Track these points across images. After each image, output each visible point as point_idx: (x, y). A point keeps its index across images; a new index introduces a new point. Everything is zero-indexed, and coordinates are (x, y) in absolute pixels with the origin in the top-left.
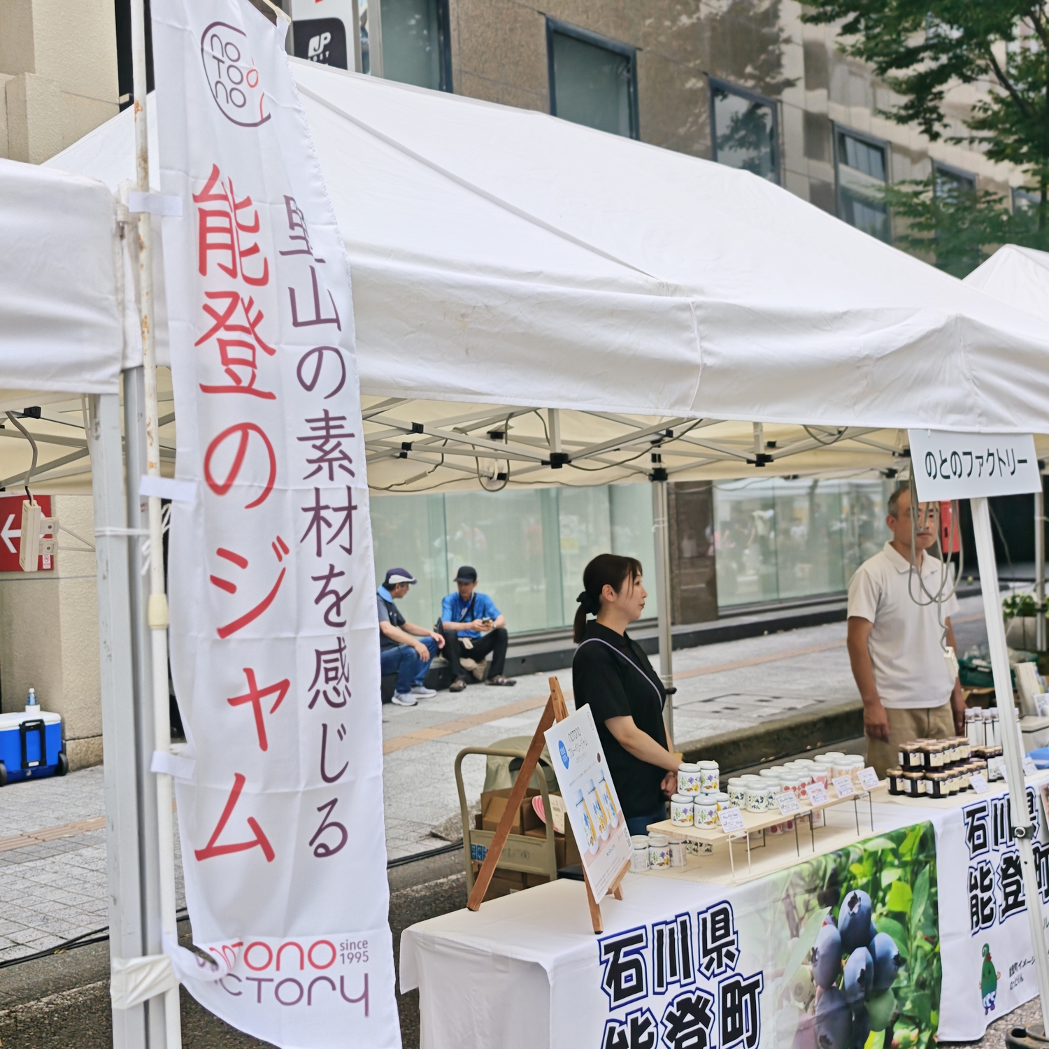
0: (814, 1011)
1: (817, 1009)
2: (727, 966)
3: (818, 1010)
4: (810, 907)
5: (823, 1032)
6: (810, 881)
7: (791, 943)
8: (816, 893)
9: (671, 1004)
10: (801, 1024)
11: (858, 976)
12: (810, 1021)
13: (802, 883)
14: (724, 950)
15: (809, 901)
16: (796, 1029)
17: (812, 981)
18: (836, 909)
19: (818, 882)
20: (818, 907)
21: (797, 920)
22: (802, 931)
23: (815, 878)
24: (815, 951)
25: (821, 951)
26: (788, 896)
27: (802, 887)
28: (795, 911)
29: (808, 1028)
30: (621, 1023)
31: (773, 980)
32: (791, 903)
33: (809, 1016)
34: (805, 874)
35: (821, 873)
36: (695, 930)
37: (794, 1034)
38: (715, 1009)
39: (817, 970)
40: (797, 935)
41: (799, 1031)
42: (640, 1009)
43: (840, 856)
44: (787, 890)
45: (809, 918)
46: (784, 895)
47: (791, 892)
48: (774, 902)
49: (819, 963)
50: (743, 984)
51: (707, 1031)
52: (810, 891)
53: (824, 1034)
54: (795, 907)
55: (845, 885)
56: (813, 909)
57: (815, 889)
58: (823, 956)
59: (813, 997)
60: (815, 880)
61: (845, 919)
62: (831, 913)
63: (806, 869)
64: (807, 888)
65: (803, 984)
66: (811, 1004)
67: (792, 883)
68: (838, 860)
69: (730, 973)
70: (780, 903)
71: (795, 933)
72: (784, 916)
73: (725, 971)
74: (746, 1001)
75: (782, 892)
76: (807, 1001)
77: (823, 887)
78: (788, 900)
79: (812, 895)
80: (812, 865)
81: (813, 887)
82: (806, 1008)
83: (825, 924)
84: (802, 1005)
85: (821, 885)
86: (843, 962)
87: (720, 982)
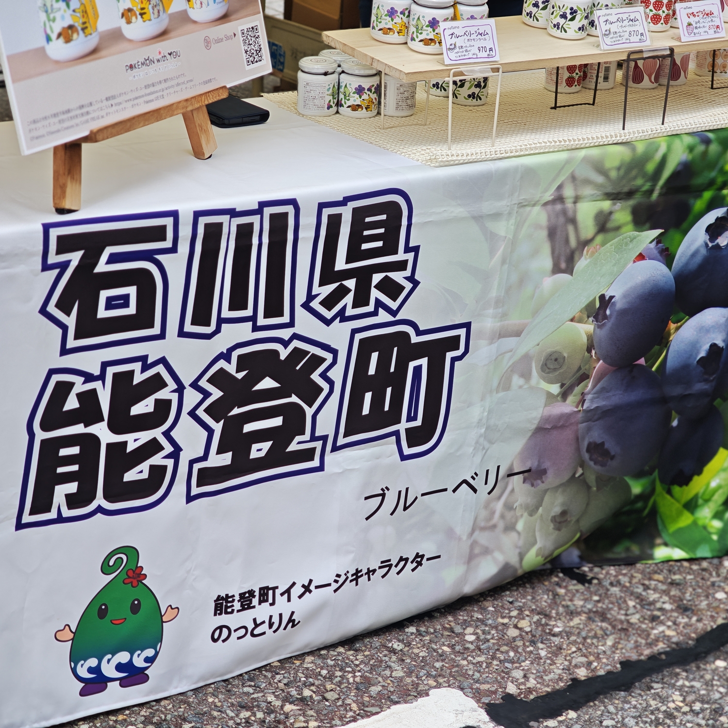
0: (583, 401)
1: (588, 397)
2: (379, 304)
3: (592, 400)
4: (610, 225)
5: (596, 435)
6: (621, 179)
7: (550, 282)
8: (632, 202)
9: (226, 356)
10: (546, 419)
11: (703, 354)
12: (569, 416)
13: (600, 179)
14: (377, 278)
15: (611, 213)
16: (534, 427)
17: (589, 350)
18: (674, 234)
19: (639, 182)
20: (630, 227)
21: (573, 243)
22: (581, 264)
23: (634, 173)
24: (605, 302)
25: (620, 303)
26: (559, 199)
27: (598, 186)
28: (571, 229)
29: (563, 427)
30: (88, 377)
31: (492, 341)
32: (564, 212)
33: (568, 406)
34: (612, 163)
35: (651, 167)
36: (307, 234)
37: (530, 434)
38: (336, 374)
39: (603, 333)
40: (569, 270)
41: (540, 430)
42: (143, 359)
43: (707, 142)
44: (560, 187)
45: (603, 244)
46: (548, 196)
47: (569, 192)
48: (521, 205)
49: (609, 324)
50: (415, 339)
51: (309, 412)
52: (614, 196)
53: (599, 441)
54: (573, 221)
55: (707, 195)
56: (618, 228)
57: (630, 194)
58: (623, 312)
59: (585, 377)
60: (635, 178)
61: (694, 255)
62: (659, 240)
63: (617, 156)
64: (609, 189)
65: (566, 355)
66: (578, 390)
67: (573, 178)
68: (701, 148)
69: (383, 316)
70: (537, 209)
71: (563, 265)
72: (544, 233)
73: (375, 313)
74: (418, 370)
75: (546, 191)
76: (568, 383)
77: (650, 192)
78: (558, 207)
79: (619, 205)
80: (634, 149)
81: (626, 189)
82: (564, 395)
83: (641, 257)
84: (555, 389)
85: (647, 187)
86: (672, 326)
87: (354, 332)
